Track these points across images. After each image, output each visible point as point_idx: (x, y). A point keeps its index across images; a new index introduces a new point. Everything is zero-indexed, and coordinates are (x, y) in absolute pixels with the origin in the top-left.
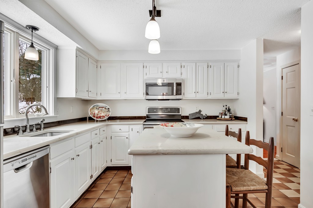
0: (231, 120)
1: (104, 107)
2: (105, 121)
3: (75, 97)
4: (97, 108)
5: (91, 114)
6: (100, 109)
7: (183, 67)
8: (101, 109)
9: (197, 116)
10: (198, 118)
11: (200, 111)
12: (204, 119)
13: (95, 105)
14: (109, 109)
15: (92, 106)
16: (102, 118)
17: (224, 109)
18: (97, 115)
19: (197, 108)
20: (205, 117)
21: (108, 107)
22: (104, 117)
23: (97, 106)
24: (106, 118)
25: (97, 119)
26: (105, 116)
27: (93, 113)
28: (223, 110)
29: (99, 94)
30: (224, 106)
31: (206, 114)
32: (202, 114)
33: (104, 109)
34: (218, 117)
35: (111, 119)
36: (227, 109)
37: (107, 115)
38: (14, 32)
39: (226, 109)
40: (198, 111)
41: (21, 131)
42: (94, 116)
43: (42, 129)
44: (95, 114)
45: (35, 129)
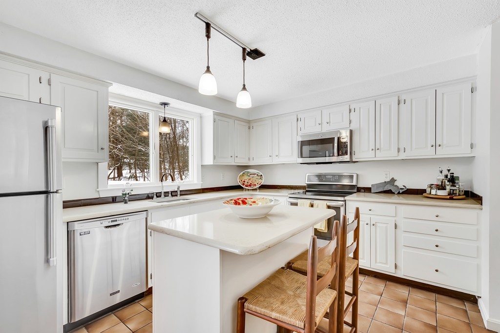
0: (451, 199)
1: (255, 174)
2: (255, 190)
3: (212, 164)
5: (241, 181)
6: (251, 176)
7: (353, 110)
8: (253, 176)
9: (387, 188)
10: (389, 192)
11: (393, 181)
12: (399, 193)
13: (245, 172)
14: (261, 176)
15: (242, 173)
16: (252, 186)
17: (442, 177)
18: (248, 183)
19: (386, 174)
20: (401, 191)
21: (261, 174)
22: (255, 185)
23: (248, 172)
24: (258, 186)
25: (247, 188)
26: (257, 184)
27: (243, 180)
28: (438, 180)
29: (251, 159)
30: (441, 172)
31: (404, 186)
32: (396, 186)
33: (256, 175)
34: (424, 191)
35: (263, 187)
36: (449, 177)
37: (259, 183)
38: (154, 110)
39: (446, 176)
40: (388, 180)
41: (155, 196)
42: (243, 184)
43: (179, 196)
44: (244, 181)
45: (170, 195)
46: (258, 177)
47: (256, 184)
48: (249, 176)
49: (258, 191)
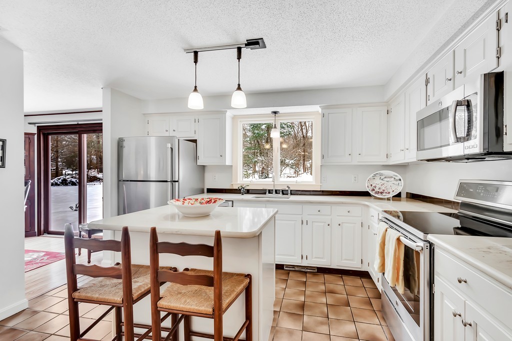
1: (392, 177)
2: (388, 199)
4: (382, 178)
5: (370, 186)
6: (386, 179)
7: (504, 21)
8: (388, 179)
13: (377, 174)
14: (401, 180)
15: (372, 175)
16: (385, 194)
18: (379, 188)
21: (400, 177)
22: (389, 193)
23: (381, 175)
24: (392, 194)
25: (377, 195)
27: (374, 185)
33: (393, 179)
37: (395, 190)
41: (267, 192)
42: (373, 190)
43: (289, 195)
44: (375, 187)
45: (281, 193)
46: (395, 182)
47: (391, 191)
48: (382, 180)
49: (391, 201)
